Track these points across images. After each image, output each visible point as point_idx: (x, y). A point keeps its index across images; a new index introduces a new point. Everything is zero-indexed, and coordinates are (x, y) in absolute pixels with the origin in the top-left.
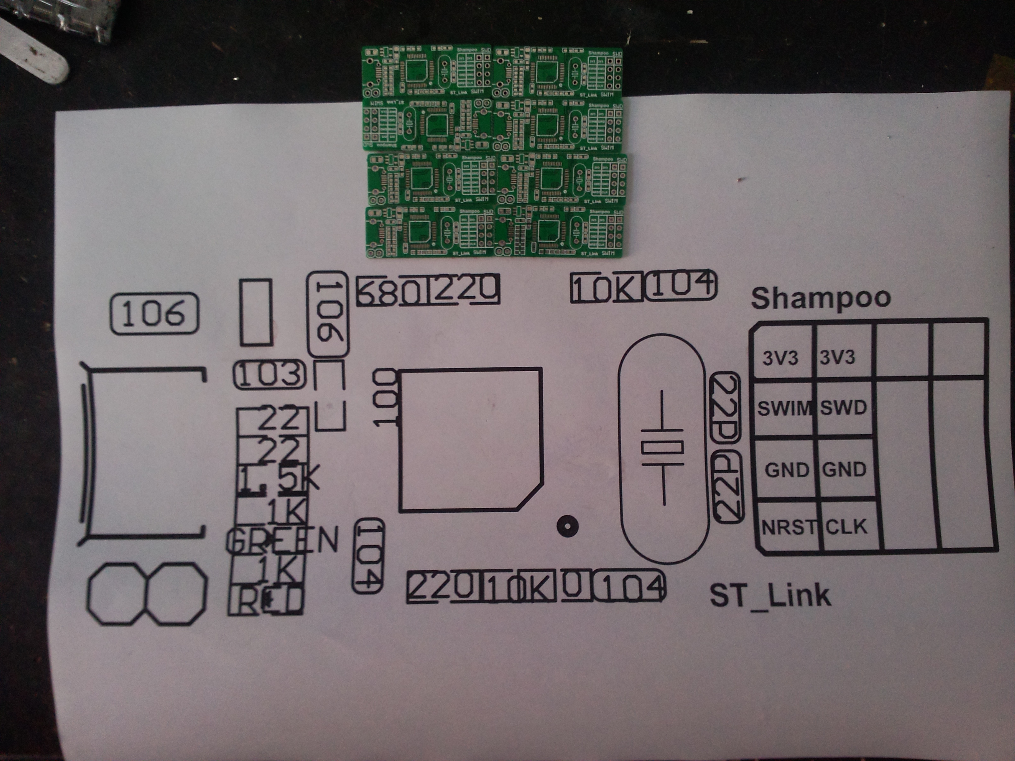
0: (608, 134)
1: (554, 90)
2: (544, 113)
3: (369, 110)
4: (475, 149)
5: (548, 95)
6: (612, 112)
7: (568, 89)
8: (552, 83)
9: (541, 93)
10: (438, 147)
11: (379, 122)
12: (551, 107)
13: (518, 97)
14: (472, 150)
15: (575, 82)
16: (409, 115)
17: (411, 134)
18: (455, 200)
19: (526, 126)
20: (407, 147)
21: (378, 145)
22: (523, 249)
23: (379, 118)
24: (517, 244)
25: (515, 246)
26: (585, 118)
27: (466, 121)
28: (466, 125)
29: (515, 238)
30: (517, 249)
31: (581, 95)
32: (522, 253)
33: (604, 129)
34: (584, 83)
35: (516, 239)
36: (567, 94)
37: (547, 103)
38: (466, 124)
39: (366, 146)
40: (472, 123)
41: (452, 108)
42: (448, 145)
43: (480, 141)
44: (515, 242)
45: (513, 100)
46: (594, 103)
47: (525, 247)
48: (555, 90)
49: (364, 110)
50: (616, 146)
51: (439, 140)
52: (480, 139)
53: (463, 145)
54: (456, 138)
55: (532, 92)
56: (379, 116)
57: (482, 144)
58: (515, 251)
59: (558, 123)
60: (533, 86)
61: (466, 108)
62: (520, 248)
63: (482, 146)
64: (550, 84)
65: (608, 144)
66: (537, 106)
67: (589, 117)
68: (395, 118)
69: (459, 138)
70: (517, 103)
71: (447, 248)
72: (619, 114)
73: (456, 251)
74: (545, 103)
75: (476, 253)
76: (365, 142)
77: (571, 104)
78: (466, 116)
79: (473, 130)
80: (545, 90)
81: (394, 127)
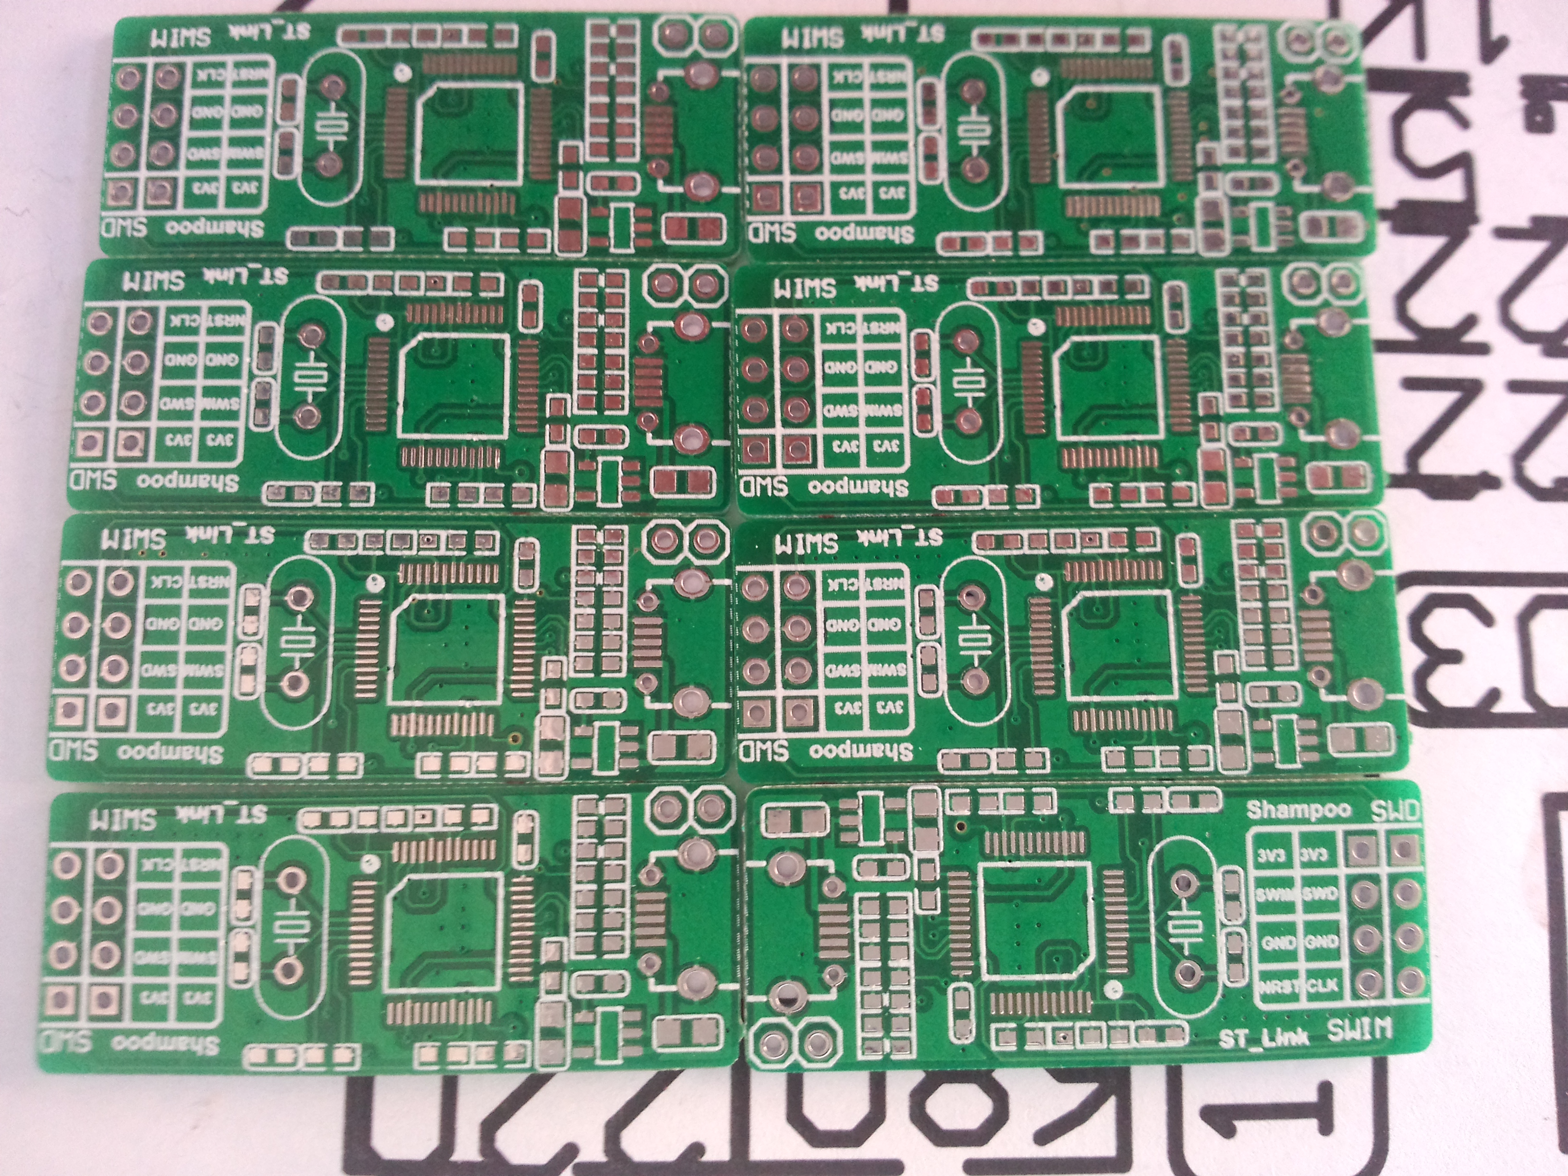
0: (128, 605)
1: (410, 838)
2: (462, 710)
3: (1397, 994)
4: (830, 796)
5: (439, 808)
6: (104, 722)
7: (332, 842)
8: (415, 877)
9: (479, 816)
10: (1029, 805)
11: (1345, 933)
12: (423, 743)
13: (603, 789)
14: (852, 794)
15: (292, 880)
16: (1190, 974)
17: (1173, 870)
18: (941, 282)
19: (558, 645)
20: (1195, 803)
21: (1345, 809)
22: (596, 49)
23: (1345, 950)
24: (629, 69)
25: (637, 60)
26: (247, 688)
27: (885, 948)
28: (885, 925)
29: (636, 100)
30: (630, 49)
31: (259, 813)
32: (599, 30)
33: (146, 632)
34: (242, 881)
35: (633, 93)
36: (338, 818)
37: (445, 762)
38: (885, 933)
39: (1404, 804)
40: (851, 937)
41: (961, 1015)
42: (974, 817)
43: (807, 841)
44: (637, 80)
45: (625, 774)
46: (192, 769)
47: (589, 59)
48: (400, 838)
49: (1427, 992)
50: (92, 550)
51: (1024, 840)
52: (806, 849)
53: (896, 818)
54: (935, 855)
55: (521, 824)
56: (1345, 963)
57: (796, 826)
58: (637, 40)
59: (391, 661)
60: (519, 853)
61: (887, 1019)
62: (611, 50)
63: (796, 814)
64: (431, 867)
65: (128, 555)
66: (502, 749)
67: (224, 692)
68: (1265, 956)
69: (917, 855)
70: (606, 761)
71: (973, 61)
72: (70, 711)
73: (930, 46)
74: (460, 762)
75: (834, 36)
76: (1417, 825)
77: (320, 762)
78: (886, 972)
79: (846, 898)
80: (454, 835)
81: (1264, 908)
